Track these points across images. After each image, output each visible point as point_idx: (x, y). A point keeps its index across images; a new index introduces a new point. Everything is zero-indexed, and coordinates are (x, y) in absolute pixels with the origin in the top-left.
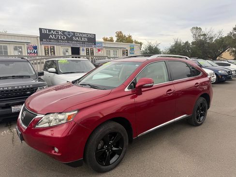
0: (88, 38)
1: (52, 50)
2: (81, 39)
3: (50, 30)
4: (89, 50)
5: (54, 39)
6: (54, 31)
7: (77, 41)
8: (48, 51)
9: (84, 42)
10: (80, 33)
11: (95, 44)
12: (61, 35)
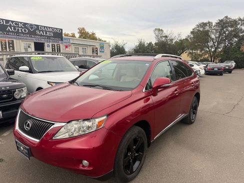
0: (54, 33)
1: (11, 45)
2: (46, 33)
3: (7, 21)
4: (55, 46)
5: (12, 32)
6: (13, 22)
7: (41, 35)
8: (6, 45)
9: (49, 37)
10: (45, 27)
11: (62, 40)
12: (21, 27)
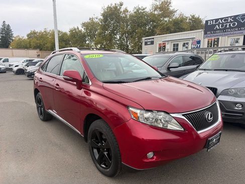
1: (216, 43)
3: (217, 20)
5: (220, 29)
6: (221, 19)
8: (211, 44)
12: (231, 22)
